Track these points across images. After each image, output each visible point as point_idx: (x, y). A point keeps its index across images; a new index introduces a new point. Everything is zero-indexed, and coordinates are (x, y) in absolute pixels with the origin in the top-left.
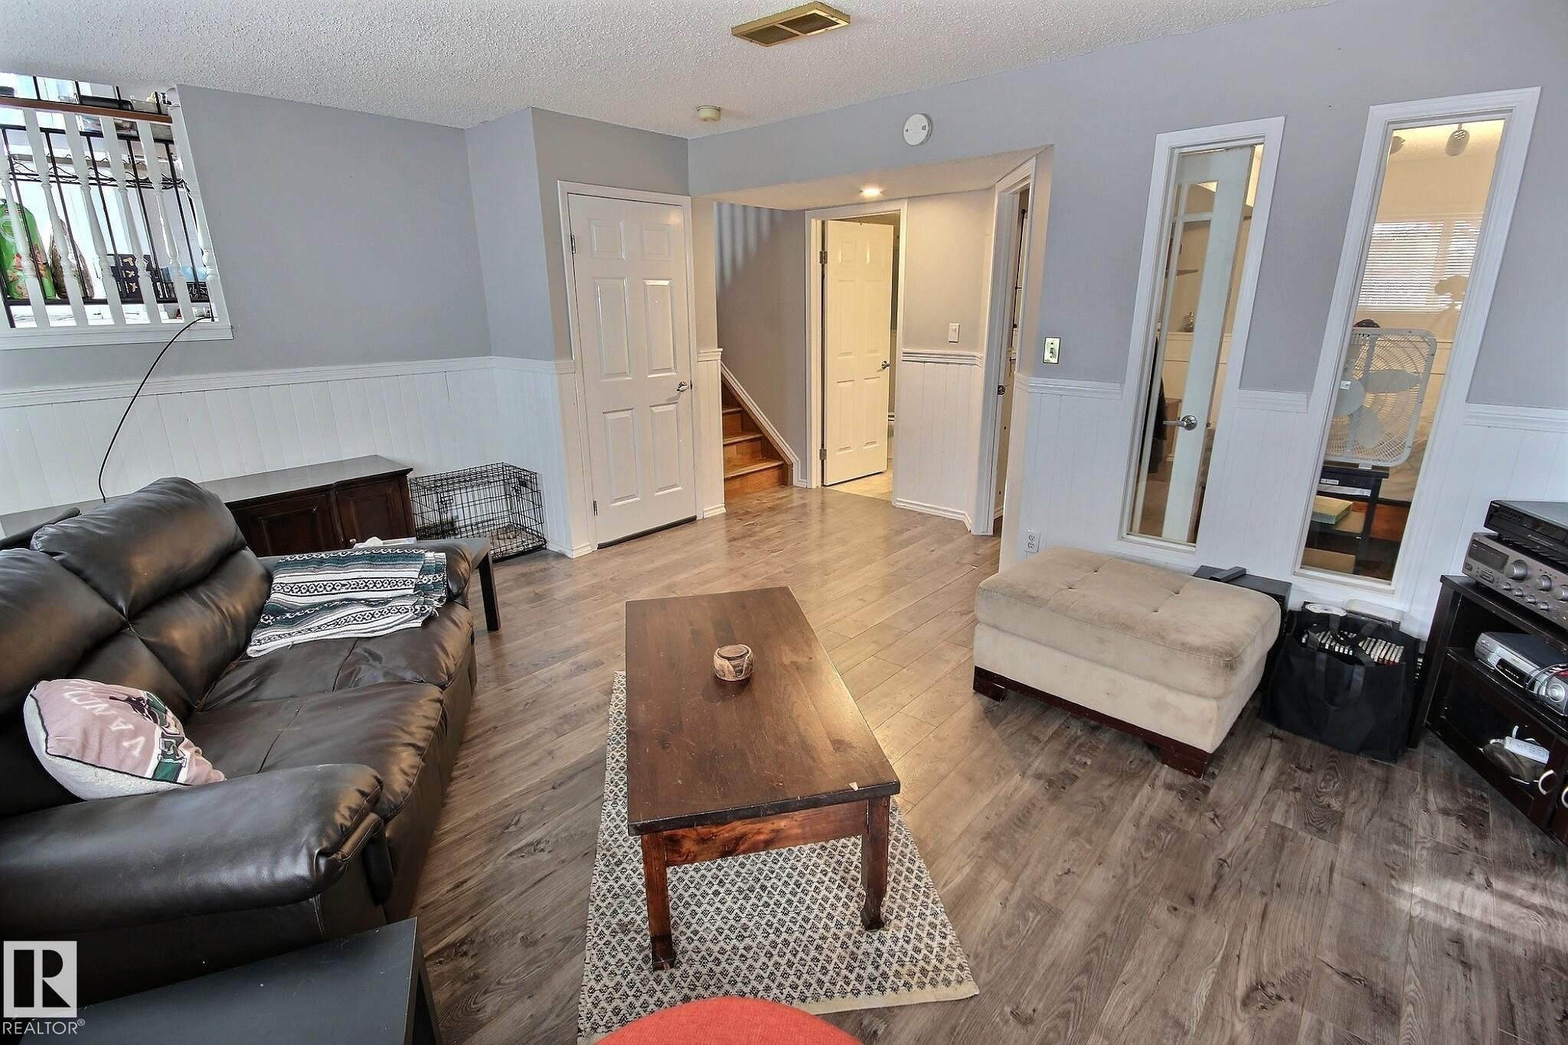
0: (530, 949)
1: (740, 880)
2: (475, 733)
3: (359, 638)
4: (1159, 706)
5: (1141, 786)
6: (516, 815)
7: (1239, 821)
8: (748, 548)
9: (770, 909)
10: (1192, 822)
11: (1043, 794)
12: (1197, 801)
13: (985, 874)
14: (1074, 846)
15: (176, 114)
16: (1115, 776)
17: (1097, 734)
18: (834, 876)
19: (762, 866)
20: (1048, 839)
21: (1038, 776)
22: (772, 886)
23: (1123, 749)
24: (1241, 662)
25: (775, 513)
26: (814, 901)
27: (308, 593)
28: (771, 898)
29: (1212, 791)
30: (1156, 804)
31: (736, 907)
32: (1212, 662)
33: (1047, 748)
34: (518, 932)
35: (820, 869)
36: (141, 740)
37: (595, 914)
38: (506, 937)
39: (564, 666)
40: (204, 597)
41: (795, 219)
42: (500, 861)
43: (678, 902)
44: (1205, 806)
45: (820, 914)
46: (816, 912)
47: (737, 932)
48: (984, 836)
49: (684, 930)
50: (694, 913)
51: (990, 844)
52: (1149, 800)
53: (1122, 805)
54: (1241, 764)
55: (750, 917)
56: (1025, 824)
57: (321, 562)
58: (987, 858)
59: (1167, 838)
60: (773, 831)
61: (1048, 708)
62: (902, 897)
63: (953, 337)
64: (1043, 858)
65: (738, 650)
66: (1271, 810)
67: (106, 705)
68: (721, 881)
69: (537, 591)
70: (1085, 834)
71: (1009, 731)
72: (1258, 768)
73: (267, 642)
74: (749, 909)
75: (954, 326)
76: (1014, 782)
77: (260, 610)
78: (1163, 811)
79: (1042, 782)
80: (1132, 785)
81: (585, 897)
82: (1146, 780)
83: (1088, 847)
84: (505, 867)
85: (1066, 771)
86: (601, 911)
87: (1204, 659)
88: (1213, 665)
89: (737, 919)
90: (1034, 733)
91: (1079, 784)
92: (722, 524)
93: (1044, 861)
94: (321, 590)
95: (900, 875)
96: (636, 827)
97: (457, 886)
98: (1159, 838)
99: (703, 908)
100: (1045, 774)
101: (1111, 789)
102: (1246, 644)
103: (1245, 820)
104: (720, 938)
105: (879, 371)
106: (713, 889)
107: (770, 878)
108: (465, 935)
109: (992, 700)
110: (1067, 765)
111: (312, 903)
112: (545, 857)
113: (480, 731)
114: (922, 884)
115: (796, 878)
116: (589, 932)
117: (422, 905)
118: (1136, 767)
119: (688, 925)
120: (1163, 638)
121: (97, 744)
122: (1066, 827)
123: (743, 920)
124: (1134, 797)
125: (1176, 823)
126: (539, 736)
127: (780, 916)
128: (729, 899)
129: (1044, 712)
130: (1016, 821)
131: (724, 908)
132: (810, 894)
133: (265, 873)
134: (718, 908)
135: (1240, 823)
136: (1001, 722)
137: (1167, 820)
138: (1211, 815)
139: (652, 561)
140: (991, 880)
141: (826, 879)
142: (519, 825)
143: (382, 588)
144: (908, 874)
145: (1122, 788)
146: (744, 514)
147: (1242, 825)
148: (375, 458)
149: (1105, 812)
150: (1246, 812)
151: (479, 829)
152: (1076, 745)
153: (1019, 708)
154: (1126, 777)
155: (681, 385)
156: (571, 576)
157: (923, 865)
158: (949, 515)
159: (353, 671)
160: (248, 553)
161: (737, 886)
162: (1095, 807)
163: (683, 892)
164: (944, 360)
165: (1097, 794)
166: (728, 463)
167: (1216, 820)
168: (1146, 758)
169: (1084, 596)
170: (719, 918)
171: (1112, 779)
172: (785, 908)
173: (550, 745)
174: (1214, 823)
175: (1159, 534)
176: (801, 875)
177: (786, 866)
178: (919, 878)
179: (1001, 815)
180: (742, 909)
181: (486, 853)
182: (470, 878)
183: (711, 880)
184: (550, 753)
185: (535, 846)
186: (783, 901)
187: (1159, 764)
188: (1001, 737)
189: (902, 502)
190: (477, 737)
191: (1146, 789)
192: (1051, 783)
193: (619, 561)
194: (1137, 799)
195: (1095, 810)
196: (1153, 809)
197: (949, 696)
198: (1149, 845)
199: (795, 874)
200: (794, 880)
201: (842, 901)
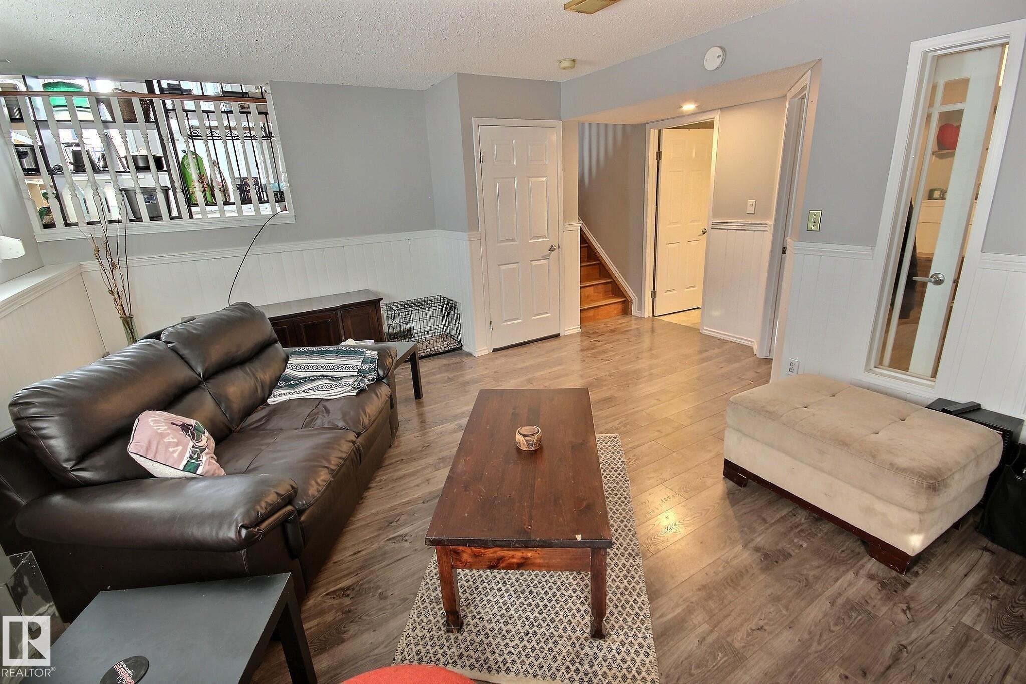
0: (382, 601)
1: (517, 584)
2: (391, 461)
3: (322, 399)
4: (869, 511)
5: (845, 572)
6: (398, 516)
7: (929, 617)
8: (589, 357)
9: (531, 608)
10: (884, 609)
11: (758, 564)
12: (894, 593)
13: (692, 617)
14: (772, 610)
15: (269, 97)
16: (824, 561)
17: (819, 524)
18: (580, 594)
19: (534, 577)
20: (751, 599)
21: (758, 549)
22: (536, 593)
23: (838, 539)
24: (946, 486)
25: (613, 334)
26: (562, 609)
27: (304, 370)
28: (534, 601)
29: (911, 586)
30: (854, 589)
31: (509, 602)
32: (915, 482)
33: (771, 529)
34: (379, 589)
35: (572, 587)
36: (180, 448)
37: (424, 587)
38: (372, 590)
39: (452, 425)
40: (248, 370)
41: (640, 129)
42: (382, 543)
43: (475, 591)
44: (901, 598)
45: (563, 619)
46: (561, 617)
47: (505, 619)
48: (700, 587)
49: (473, 610)
50: (482, 600)
51: (703, 594)
52: (850, 585)
53: (824, 584)
54: (946, 568)
55: (517, 610)
56: (736, 585)
57: (312, 352)
58: (698, 604)
59: (856, 618)
60: (522, 558)
61: (781, 498)
62: (625, 620)
63: (751, 210)
64: (743, 613)
65: (533, 430)
66: (963, 612)
67: (166, 428)
68: (505, 582)
69: (449, 376)
70: (783, 602)
71: (744, 510)
72: (962, 574)
73: (279, 397)
74: (517, 605)
75: (752, 202)
76: (736, 551)
77: (278, 379)
78: (860, 596)
79: (759, 554)
80: (838, 570)
81: (421, 575)
82: (851, 568)
83: (784, 612)
84: (383, 547)
85: (782, 548)
86: (428, 586)
87: (908, 478)
88: (917, 484)
89: (508, 610)
90: (763, 516)
91: (791, 561)
92: (578, 339)
93: (743, 616)
94: (310, 369)
95: (627, 603)
96: (430, 540)
97: (355, 554)
98: (850, 617)
99: (488, 598)
100: (764, 549)
101: (819, 570)
102: (954, 470)
103: (935, 617)
104: (493, 621)
105: (699, 235)
106: (499, 586)
107: (537, 587)
108: (351, 584)
109: (736, 485)
110: (785, 544)
111: (241, 554)
112: (407, 545)
113: (393, 460)
114: (641, 614)
115: (554, 590)
116: (417, 598)
117: (334, 561)
118: (846, 556)
119: (477, 607)
120: (874, 457)
121: (155, 449)
122: (769, 593)
123: (511, 611)
124: (837, 580)
125: (869, 608)
126: (424, 468)
127: (536, 614)
128: (507, 595)
129: (777, 500)
130: (729, 581)
131: (501, 601)
132: (561, 603)
133: (214, 533)
134: (498, 600)
135: (930, 618)
136: (738, 503)
137: (861, 603)
138: (904, 607)
139: (524, 362)
140: (696, 622)
141: (574, 595)
142: (398, 523)
143: (342, 371)
144: (633, 604)
145: (828, 571)
146: (593, 333)
147: (932, 620)
148: (367, 291)
149: (807, 587)
150: (939, 610)
151: (376, 521)
152: (797, 531)
153: (757, 494)
154: (834, 561)
155: (552, 246)
156: (472, 368)
157: (647, 600)
158: (744, 342)
159: (314, 418)
160: (278, 345)
161: (514, 588)
162: (799, 582)
163: (479, 585)
164: (743, 228)
165: (805, 572)
166: (583, 299)
167: (907, 612)
168: (857, 550)
169: (814, 415)
170: (496, 607)
171: (821, 562)
172: (541, 610)
173: (429, 475)
174: (905, 614)
175: (906, 369)
176: (558, 589)
177: (550, 581)
178: (641, 609)
179: (718, 574)
180: (513, 604)
181: (376, 536)
182: (363, 550)
183: (499, 580)
184: (428, 480)
185: (402, 538)
186: (541, 604)
187: (868, 557)
188: (735, 514)
189: (707, 330)
190: (391, 464)
191: (850, 575)
192: (766, 556)
193: (503, 360)
194: (839, 582)
195: (799, 584)
196: (851, 593)
197: (703, 477)
198: (838, 621)
199: (555, 587)
200: (552, 591)
201: (580, 613)
